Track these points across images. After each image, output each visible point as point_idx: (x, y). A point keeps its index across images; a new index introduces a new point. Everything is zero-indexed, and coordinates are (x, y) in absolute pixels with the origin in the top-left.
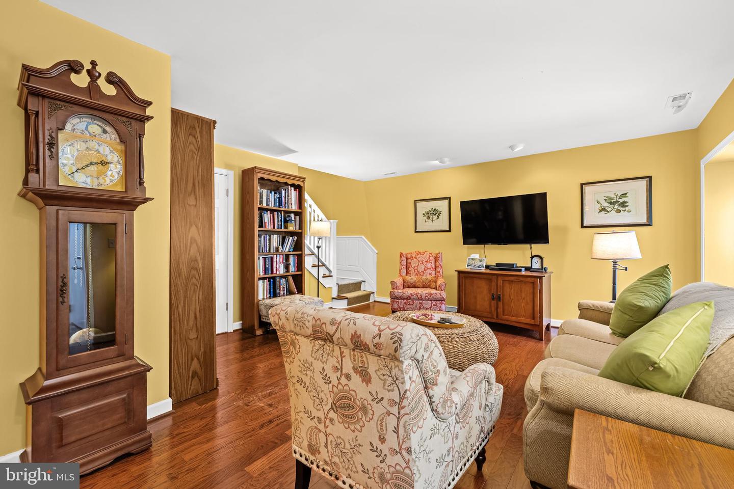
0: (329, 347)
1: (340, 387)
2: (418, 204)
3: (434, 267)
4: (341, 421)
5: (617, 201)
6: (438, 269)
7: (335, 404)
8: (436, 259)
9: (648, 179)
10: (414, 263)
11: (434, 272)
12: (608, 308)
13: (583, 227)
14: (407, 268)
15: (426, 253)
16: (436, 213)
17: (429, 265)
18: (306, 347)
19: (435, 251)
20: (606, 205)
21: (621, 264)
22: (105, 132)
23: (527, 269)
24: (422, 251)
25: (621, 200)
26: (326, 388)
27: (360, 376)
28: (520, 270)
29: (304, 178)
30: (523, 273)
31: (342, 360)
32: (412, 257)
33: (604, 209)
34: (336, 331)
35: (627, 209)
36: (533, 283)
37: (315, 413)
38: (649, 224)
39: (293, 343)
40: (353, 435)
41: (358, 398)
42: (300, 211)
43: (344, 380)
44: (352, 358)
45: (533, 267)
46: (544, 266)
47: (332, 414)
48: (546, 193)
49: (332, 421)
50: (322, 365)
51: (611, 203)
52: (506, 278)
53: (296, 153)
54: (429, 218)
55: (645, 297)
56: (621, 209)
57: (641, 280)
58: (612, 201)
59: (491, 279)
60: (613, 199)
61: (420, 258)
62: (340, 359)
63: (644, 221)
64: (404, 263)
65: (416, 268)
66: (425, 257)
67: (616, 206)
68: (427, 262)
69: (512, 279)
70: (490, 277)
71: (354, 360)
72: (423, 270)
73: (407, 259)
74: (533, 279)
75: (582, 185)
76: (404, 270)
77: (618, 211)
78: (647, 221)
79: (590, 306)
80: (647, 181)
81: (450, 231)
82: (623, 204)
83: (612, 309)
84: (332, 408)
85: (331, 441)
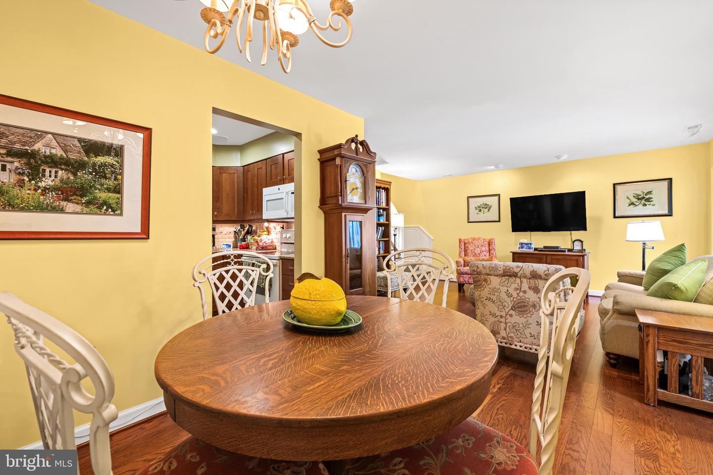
0: (512, 279)
1: (519, 297)
2: (470, 200)
3: (488, 250)
4: (517, 314)
5: (643, 198)
6: (492, 252)
7: (514, 307)
8: (490, 244)
9: (668, 180)
10: (471, 247)
11: (488, 254)
12: (640, 275)
13: (615, 217)
14: (466, 251)
15: (480, 240)
16: (487, 207)
17: (484, 249)
18: (495, 281)
19: (488, 237)
20: (634, 200)
21: (649, 245)
22: (357, 171)
23: (569, 250)
24: (476, 236)
25: (647, 197)
26: (508, 300)
27: (533, 290)
28: (565, 251)
29: (391, 183)
30: (567, 253)
31: (521, 285)
32: (469, 242)
33: (632, 204)
34: (520, 270)
35: (652, 203)
36: (577, 260)
37: (498, 313)
38: (670, 214)
39: (485, 280)
40: (526, 320)
41: (531, 301)
42: (387, 207)
43: (521, 294)
44: (528, 282)
45: (575, 249)
46: (584, 248)
47: (512, 312)
48: (585, 191)
49: (511, 316)
50: (507, 289)
51: (639, 199)
52: (554, 257)
53: (388, 164)
54: (480, 211)
55: (668, 264)
56: (646, 203)
57: (666, 254)
58: (640, 197)
59: (541, 258)
60: (640, 195)
61: (476, 243)
62: (520, 284)
63: (666, 212)
64: (463, 247)
65: (473, 251)
66: (480, 242)
67: (643, 201)
68: (482, 246)
69: (559, 257)
70: (541, 256)
71: (530, 283)
72: (479, 252)
73: (465, 244)
74: (576, 258)
75: (614, 185)
76: (463, 253)
77: (645, 205)
78: (669, 212)
79: (626, 274)
80: (668, 182)
81: (499, 221)
82: (648, 200)
83: (643, 275)
84: (512, 309)
85: (509, 326)
